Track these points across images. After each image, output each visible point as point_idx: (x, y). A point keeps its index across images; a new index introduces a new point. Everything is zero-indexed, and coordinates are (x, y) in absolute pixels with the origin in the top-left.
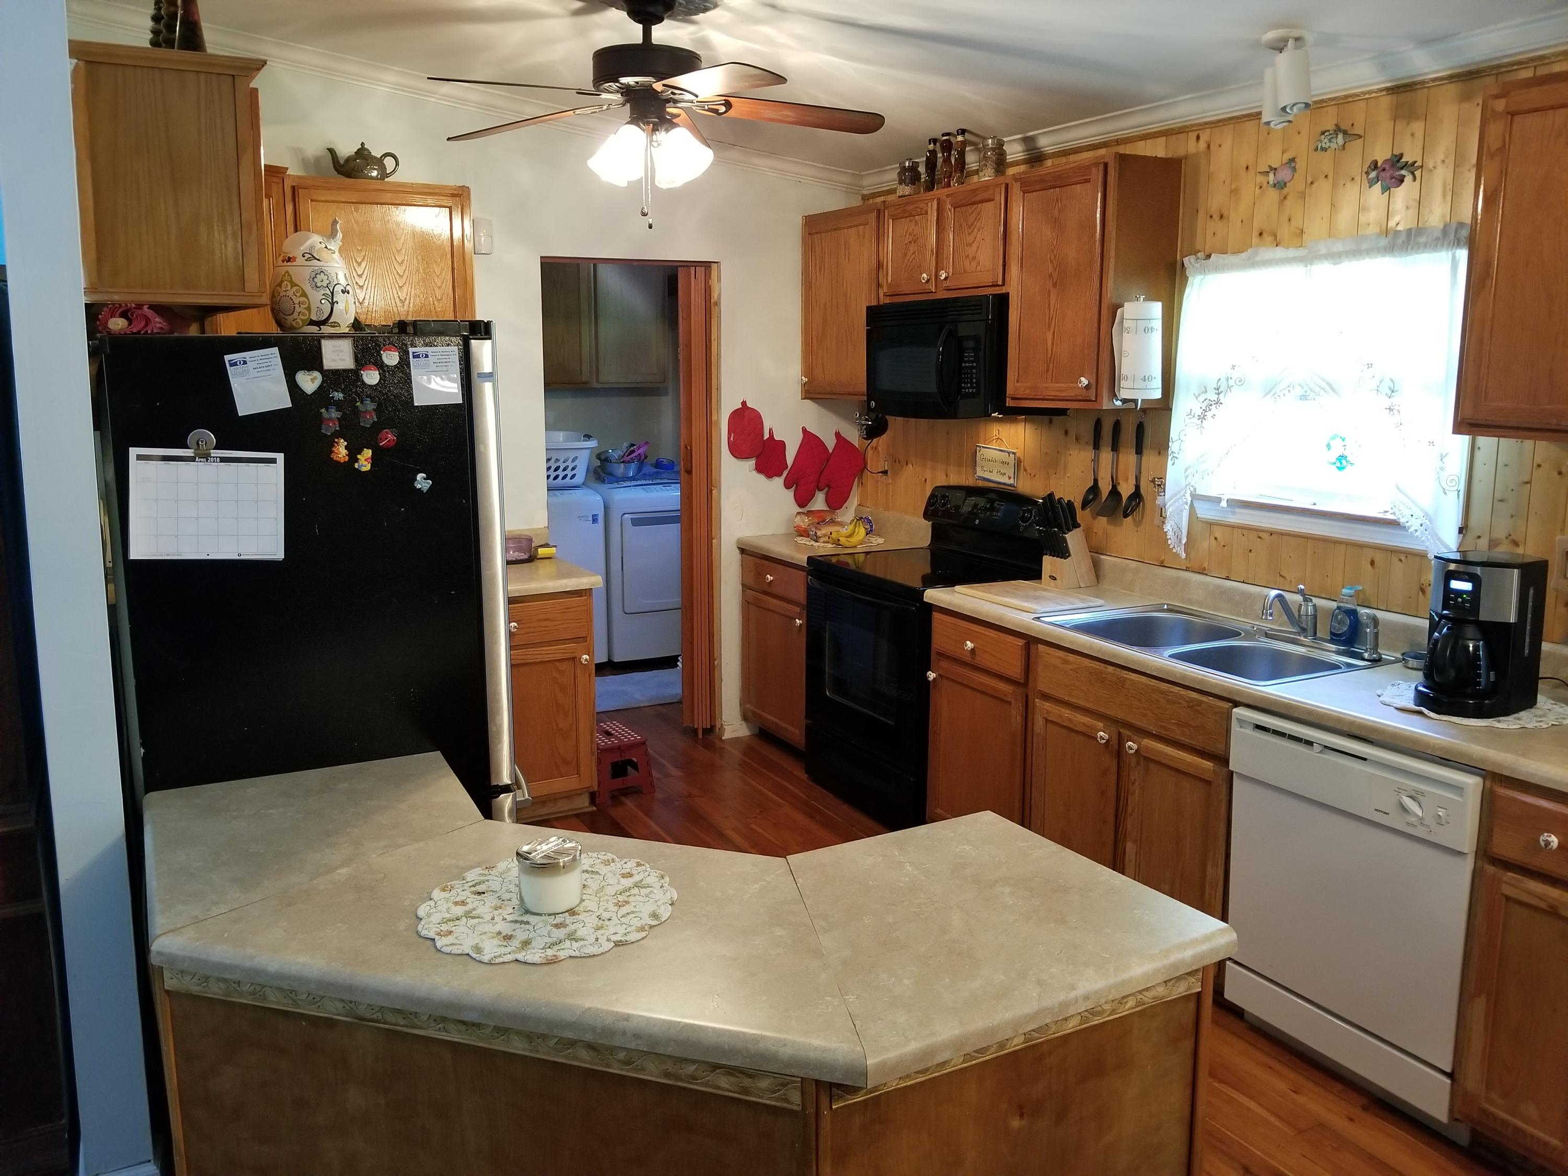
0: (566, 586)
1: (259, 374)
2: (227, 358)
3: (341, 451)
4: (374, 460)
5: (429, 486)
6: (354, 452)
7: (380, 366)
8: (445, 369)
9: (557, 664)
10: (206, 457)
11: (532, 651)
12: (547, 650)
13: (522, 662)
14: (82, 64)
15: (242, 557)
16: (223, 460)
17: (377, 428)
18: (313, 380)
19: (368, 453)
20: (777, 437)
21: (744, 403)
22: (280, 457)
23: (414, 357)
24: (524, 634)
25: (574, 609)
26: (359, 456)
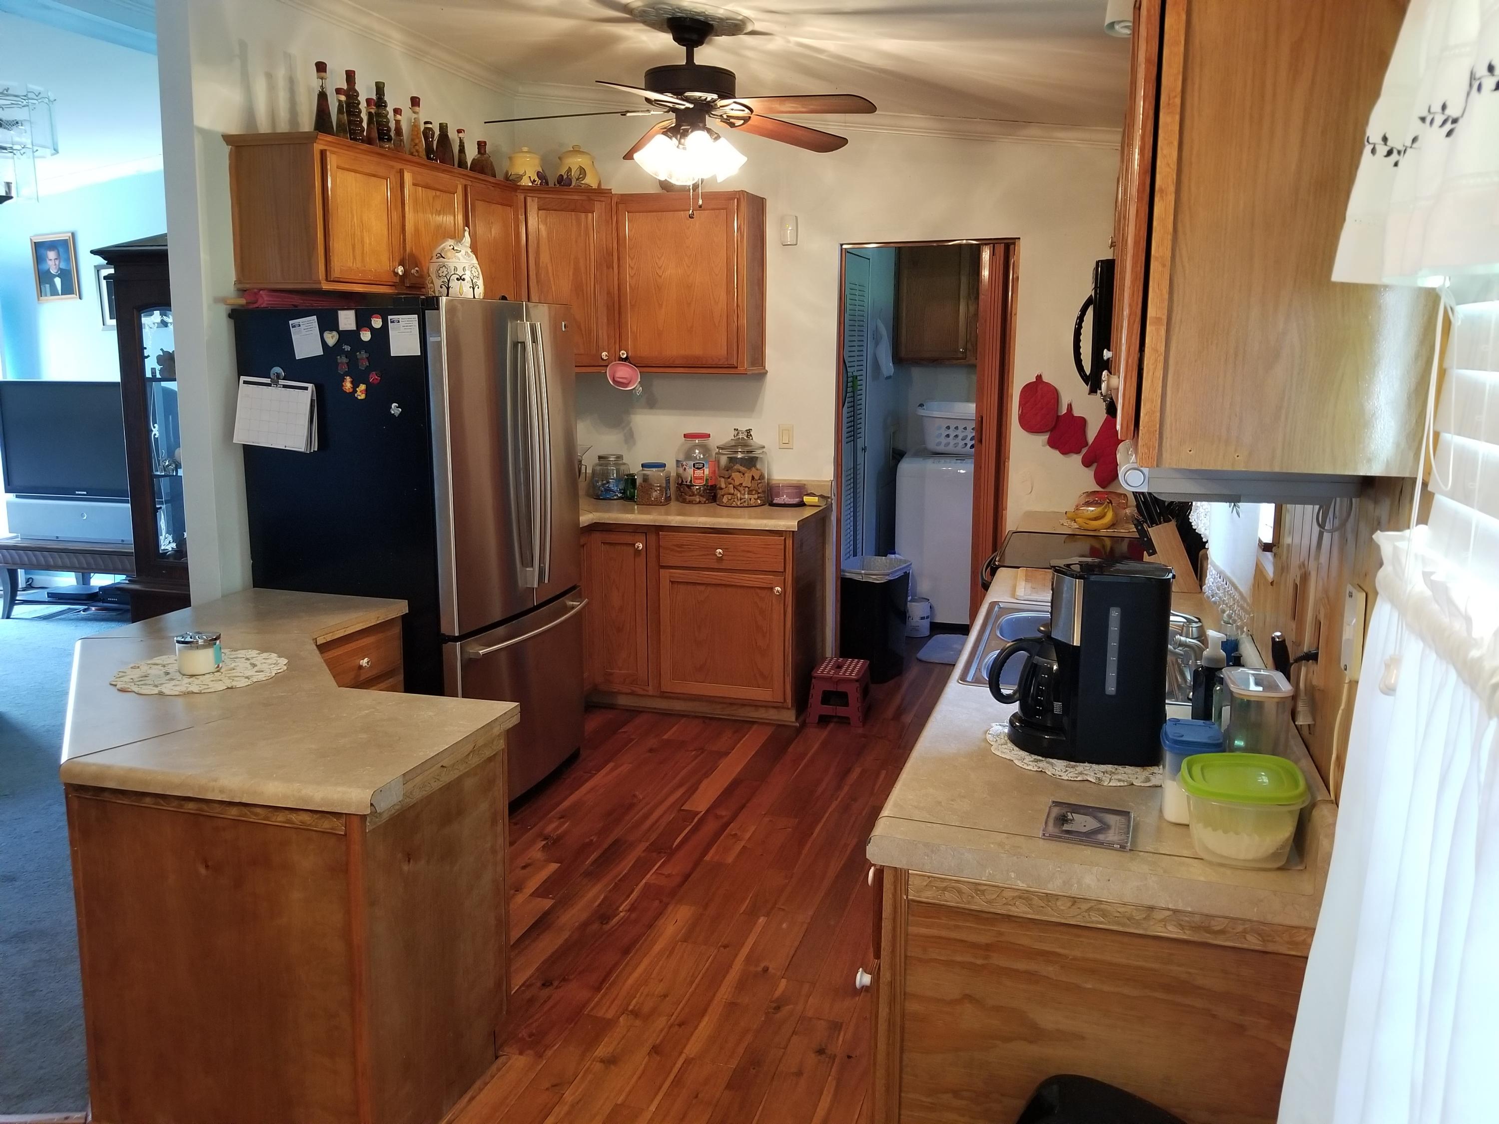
0: (766, 526)
1: (308, 333)
2: (291, 322)
3: (348, 385)
4: (367, 391)
5: (399, 413)
6: (355, 385)
7: (372, 330)
8: (409, 330)
9: (759, 591)
10: (277, 384)
11: (737, 575)
12: (749, 577)
13: (728, 583)
14: (233, 148)
15: (287, 448)
16: (285, 386)
17: (368, 370)
18: (332, 337)
19: (363, 387)
20: (1077, 413)
21: (1039, 377)
22: (310, 386)
23: (391, 322)
24: (729, 560)
25: (773, 546)
26: (357, 389)
